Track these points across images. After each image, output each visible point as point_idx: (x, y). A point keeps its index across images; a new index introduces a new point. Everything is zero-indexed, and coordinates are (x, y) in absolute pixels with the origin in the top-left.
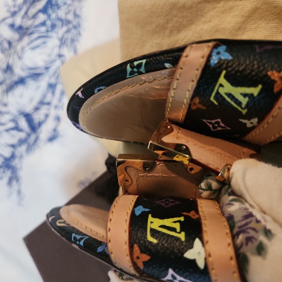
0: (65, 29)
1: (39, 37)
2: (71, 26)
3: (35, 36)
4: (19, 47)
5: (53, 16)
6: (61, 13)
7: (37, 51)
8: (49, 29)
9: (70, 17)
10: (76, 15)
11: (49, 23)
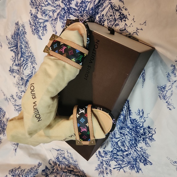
0: (30, 58)
1: (25, 65)
2: (31, 57)
3: (23, 65)
4: (21, 71)
5: (25, 56)
6: (27, 54)
7: (27, 69)
9: (30, 54)
10: (31, 53)
11: (25, 59)
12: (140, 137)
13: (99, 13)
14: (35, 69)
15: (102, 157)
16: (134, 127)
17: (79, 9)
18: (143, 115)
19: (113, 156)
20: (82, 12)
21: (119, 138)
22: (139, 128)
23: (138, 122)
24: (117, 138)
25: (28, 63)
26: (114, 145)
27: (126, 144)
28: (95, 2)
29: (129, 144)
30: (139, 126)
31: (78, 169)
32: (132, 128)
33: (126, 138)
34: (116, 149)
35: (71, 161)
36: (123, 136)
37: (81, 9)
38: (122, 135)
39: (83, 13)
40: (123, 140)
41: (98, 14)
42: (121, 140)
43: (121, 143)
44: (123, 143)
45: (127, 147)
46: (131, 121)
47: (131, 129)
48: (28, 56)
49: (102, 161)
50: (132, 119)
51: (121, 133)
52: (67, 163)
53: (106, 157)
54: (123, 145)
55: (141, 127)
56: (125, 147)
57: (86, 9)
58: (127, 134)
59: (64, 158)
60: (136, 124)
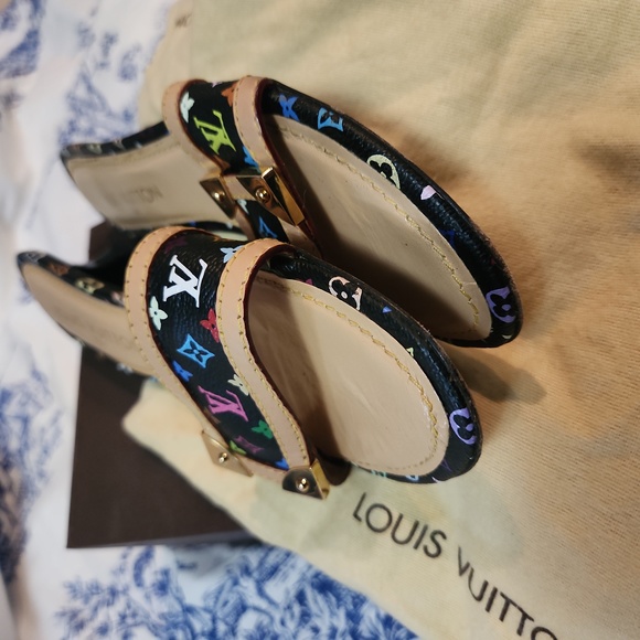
19: (176, 626)
21: (271, 602)
24: (261, 593)
26: (225, 603)
32: (365, 635)
34: (214, 620)
35: (32, 457)
36: (292, 616)
38: (297, 609)
40: (278, 628)
42: (272, 619)
43: (259, 627)
49: (120, 588)
51: (301, 598)
52: (14, 444)
58: (316, 630)
59: (26, 421)
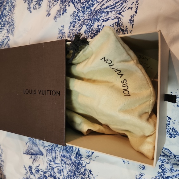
0: (8, 25)
2: (10, 24)
5: (4, 20)
6: (7, 19)
8: (3, 25)
9: (10, 20)
10: (12, 20)
11: (2, 23)
12: (80, 174)
13: (100, 21)
14: (9, 40)
15: (32, 173)
16: (76, 163)
17: (84, 2)
18: (91, 155)
20: (86, 8)
21: (59, 164)
22: (80, 165)
23: (82, 160)
24: (55, 163)
25: (4, 29)
26: (50, 169)
27: (63, 173)
28: (103, 5)
29: (67, 174)
30: (81, 165)
31: (2, 170)
32: (74, 162)
33: (66, 167)
34: (50, 172)
36: (63, 164)
37: (86, 5)
38: (63, 162)
39: (87, 10)
40: (62, 168)
41: (98, 21)
43: (58, 170)
44: (60, 171)
45: (64, 176)
46: (77, 154)
47: (72, 162)
48: (7, 22)
50: (79, 152)
51: (62, 160)
53: (34, 176)
54: (60, 173)
55: (83, 167)
56: (61, 175)
57: (91, 8)
58: (68, 164)
60: (79, 161)
